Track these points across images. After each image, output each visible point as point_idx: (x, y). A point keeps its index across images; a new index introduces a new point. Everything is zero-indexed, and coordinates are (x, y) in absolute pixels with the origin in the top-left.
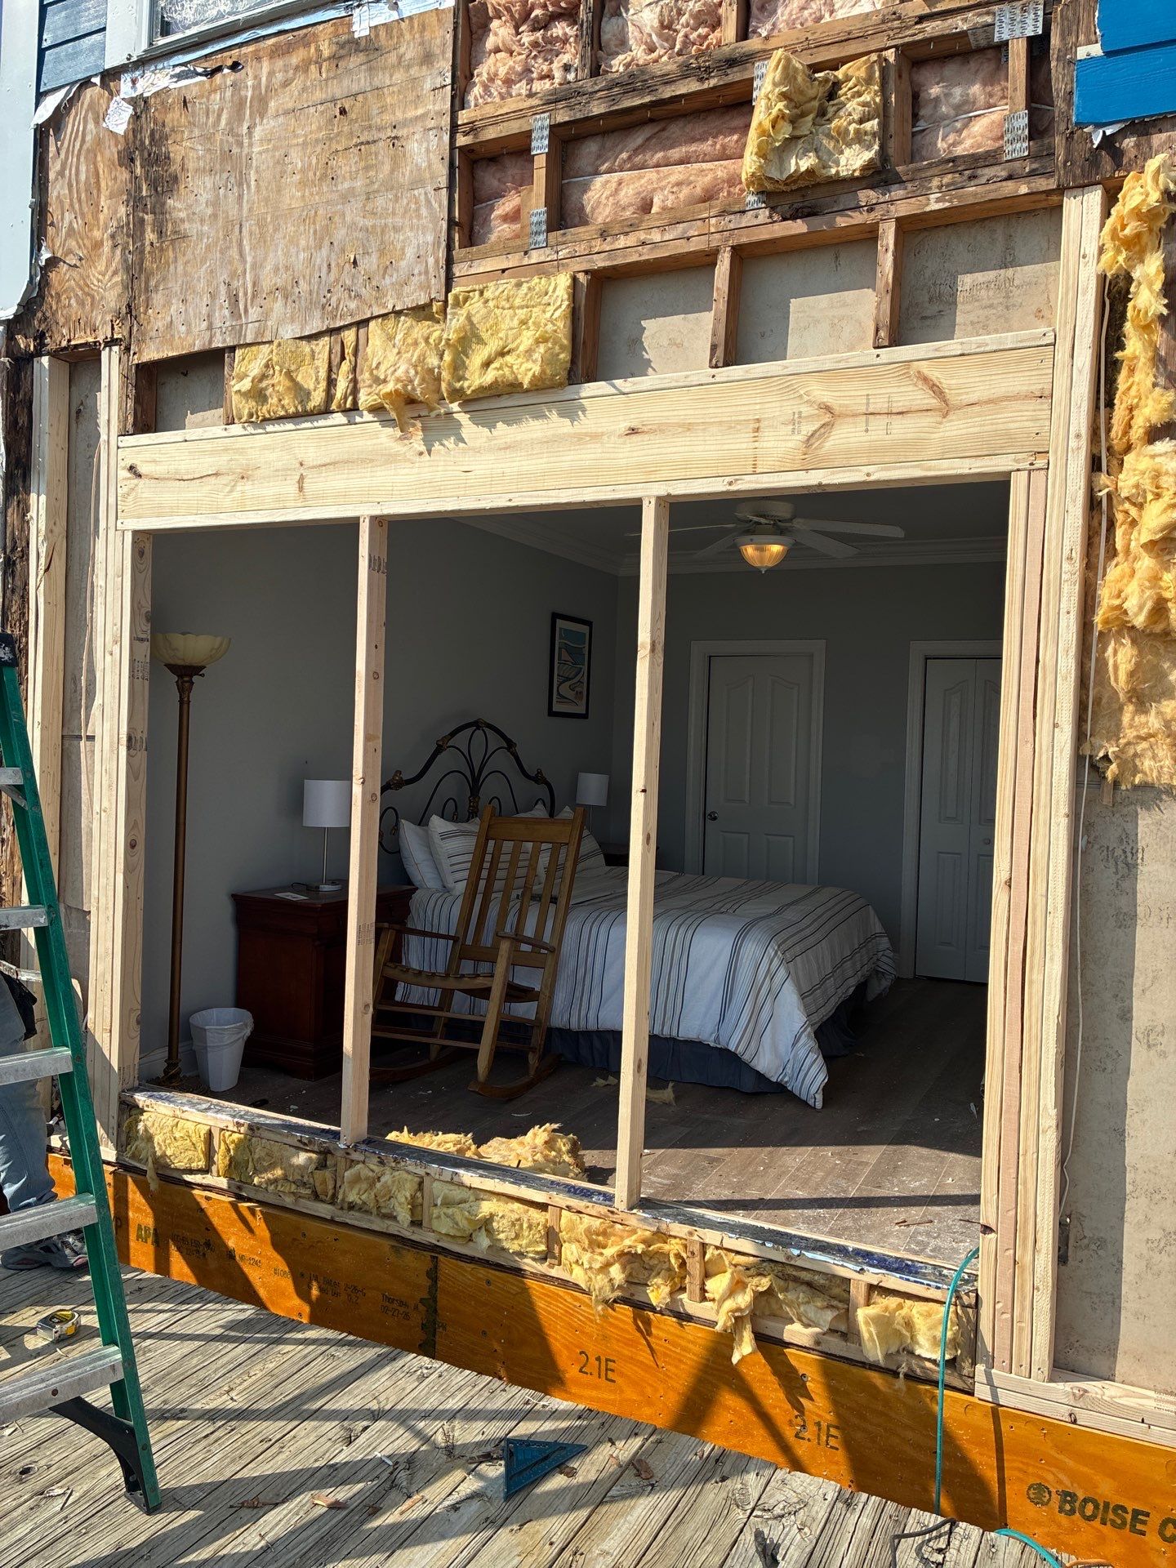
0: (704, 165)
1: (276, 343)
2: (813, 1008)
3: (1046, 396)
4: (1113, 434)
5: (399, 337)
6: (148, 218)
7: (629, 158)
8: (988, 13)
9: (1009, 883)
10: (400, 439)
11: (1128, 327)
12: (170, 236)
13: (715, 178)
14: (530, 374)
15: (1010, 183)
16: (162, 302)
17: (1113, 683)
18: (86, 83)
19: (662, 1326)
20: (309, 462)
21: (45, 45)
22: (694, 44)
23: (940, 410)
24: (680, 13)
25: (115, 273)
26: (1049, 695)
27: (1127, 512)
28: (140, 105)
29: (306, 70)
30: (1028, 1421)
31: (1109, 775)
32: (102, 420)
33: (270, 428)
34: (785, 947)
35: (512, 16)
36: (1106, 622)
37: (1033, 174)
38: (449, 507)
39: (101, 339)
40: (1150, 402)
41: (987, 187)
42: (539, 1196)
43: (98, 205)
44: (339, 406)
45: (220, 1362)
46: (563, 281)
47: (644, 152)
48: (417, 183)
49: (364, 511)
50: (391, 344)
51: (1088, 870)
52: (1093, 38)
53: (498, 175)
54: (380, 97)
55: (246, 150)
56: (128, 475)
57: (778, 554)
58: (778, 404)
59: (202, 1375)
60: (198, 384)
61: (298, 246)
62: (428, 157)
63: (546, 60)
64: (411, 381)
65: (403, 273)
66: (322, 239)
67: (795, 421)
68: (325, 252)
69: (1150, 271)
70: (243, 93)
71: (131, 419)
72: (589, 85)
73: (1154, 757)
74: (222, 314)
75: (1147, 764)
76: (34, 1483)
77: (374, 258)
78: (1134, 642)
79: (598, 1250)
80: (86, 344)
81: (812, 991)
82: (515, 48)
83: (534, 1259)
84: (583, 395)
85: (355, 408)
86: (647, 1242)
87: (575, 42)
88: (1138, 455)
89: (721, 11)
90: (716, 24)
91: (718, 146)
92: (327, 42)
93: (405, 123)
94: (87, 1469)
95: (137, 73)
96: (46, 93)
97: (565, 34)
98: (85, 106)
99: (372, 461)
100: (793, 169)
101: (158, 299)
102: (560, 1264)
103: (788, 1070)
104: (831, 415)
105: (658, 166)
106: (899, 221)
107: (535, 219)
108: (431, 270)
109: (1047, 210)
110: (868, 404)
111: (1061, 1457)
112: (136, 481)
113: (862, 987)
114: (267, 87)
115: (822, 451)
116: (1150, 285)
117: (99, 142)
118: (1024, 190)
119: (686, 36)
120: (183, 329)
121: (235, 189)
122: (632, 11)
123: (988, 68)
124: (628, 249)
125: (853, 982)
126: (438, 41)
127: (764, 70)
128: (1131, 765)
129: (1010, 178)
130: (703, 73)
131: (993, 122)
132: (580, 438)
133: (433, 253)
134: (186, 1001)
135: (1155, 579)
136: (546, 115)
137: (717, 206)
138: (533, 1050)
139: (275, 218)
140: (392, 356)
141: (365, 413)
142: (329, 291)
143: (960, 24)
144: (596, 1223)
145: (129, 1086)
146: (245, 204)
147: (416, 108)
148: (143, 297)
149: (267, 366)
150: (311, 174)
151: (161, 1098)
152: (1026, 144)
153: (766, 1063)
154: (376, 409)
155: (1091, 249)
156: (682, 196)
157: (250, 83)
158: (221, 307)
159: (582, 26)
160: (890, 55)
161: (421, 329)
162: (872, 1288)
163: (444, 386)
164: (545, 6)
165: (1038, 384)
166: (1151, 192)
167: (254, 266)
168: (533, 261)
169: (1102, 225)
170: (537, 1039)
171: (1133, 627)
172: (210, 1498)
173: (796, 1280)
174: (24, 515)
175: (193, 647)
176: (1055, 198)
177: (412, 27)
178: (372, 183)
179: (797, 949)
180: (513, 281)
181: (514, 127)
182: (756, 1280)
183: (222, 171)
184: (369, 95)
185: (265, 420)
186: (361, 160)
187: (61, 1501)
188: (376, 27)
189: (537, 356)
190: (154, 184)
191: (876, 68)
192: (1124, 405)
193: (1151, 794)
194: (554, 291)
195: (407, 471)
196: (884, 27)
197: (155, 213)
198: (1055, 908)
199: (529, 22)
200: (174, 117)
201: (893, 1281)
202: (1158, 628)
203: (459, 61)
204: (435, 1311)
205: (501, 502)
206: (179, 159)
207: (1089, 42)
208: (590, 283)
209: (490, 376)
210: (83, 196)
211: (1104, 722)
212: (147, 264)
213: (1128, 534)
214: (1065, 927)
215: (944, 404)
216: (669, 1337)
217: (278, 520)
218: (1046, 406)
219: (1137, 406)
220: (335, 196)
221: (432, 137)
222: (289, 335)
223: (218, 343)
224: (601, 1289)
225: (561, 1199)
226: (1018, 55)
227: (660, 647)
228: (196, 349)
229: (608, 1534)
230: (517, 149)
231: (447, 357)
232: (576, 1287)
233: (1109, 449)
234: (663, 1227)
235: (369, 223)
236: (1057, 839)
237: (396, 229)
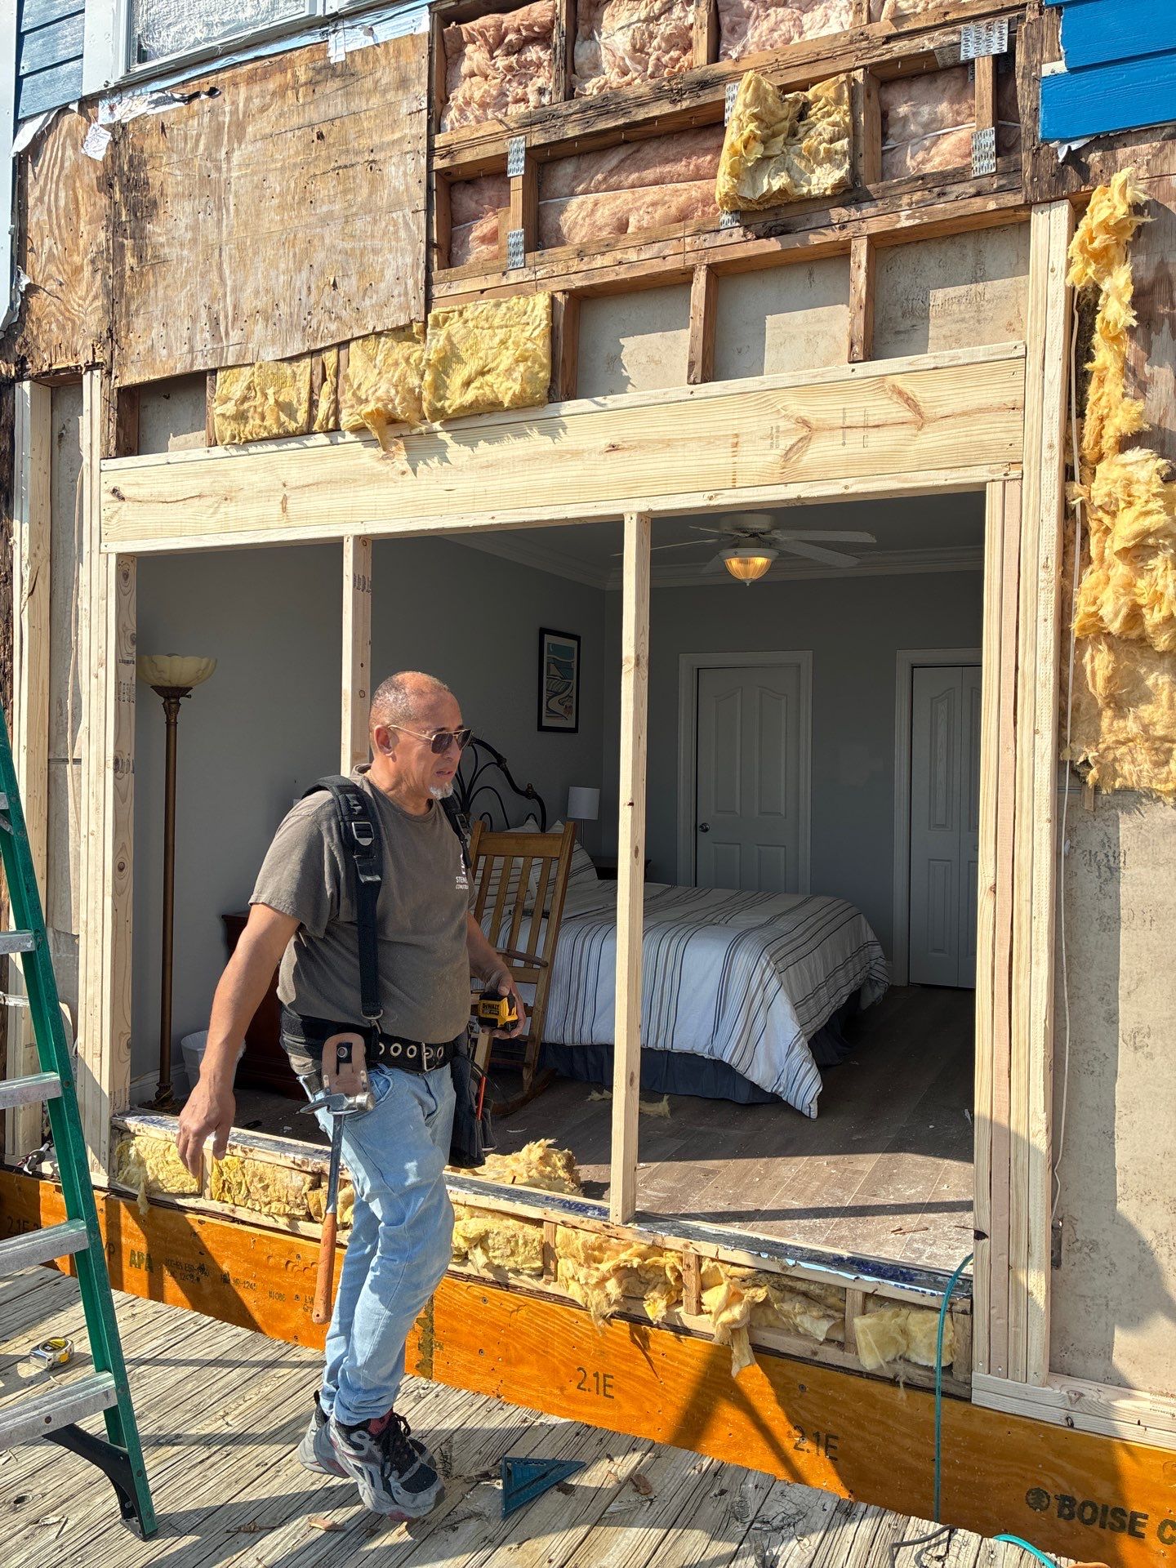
0: (679, 186)
1: (257, 365)
2: (806, 1018)
3: (1019, 408)
4: (1085, 444)
5: (380, 357)
6: (128, 243)
7: (605, 179)
8: (953, 32)
9: (994, 889)
10: (383, 458)
11: (1097, 339)
12: (150, 260)
13: (690, 198)
14: (510, 393)
15: (978, 200)
16: (143, 326)
17: (1091, 689)
18: (64, 110)
19: (659, 1340)
20: (292, 483)
21: (22, 72)
22: (666, 66)
23: (915, 423)
24: (652, 36)
25: (96, 298)
26: (1029, 701)
27: (1100, 521)
28: (119, 132)
29: (283, 96)
30: (1026, 1427)
31: (1090, 780)
32: (84, 443)
33: (252, 449)
34: (777, 957)
35: (486, 40)
36: (1083, 628)
37: (1001, 190)
38: (433, 526)
39: (82, 363)
40: (1120, 413)
41: (956, 204)
42: (534, 1212)
43: (77, 231)
44: (321, 427)
45: (215, 1387)
46: (541, 301)
47: (619, 173)
48: (395, 205)
49: (348, 530)
50: (372, 365)
51: (1071, 875)
52: (1057, 55)
53: (475, 197)
54: (357, 121)
55: (224, 176)
56: (111, 497)
57: (762, 566)
58: (756, 419)
59: (196, 1400)
60: (180, 407)
61: (277, 268)
62: (405, 180)
63: (520, 84)
64: (392, 401)
65: (383, 295)
66: (301, 262)
67: (773, 436)
68: (304, 274)
69: (1118, 284)
70: (220, 119)
71: (113, 442)
72: (563, 108)
73: (1133, 762)
74: (203, 337)
75: (1126, 768)
76: (28, 1512)
77: (354, 280)
78: (1110, 648)
79: (597, 1265)
80: (67, 369)
81: (805, 1000)
82: (489, 72)
83: (530, 1276)
84: (563, 412)
85: (337, 428)
86: (643, 1256)
87: (549, 66)
88: (1110, 464)
89: (692, 34)
90: (687, 47)
91: (692, 167)
92: (303, 68)
93: (382, 147)
94: (82, 1496)
95: (115, 100)
96: (24, 120)
97: (539, 58)
98: (64, 132)
99: (355, 481)
100: (765, 190)
101: (139, 323)
102: (556, 1280)
103: (783, 1080)
104: (808, 429)
105: (633, 186)
106: (870, 237)
107: (512, 240)
108: (410, 292)
109: (1015, 224)
110: (844, 418)
111: (1058, 1461)
112: (120, 504)
113: (855, 996)
114: (245, 113)
115: (801, 464)
116: (1119, 298)
117: (77, 168)
118: (992, 206)
119: (658, 59)
120: (164, 352)
121: (215, 214)
122: (604, 35)
123: (955, 86)
124: (605, 268)
125: (846, 991)
126: (414, 66)
127: (735, 92)
128: (1110, 770)
129: (978, 194)
130: (676, 95)
131: (961, 140)
132: (561, 455)
133: (413, 274)
134: (176, 1025)
135: (1129, 586)
136: (522, 138)
137: (692, 224)
138: (528, 1065)
139: (255, 242)
140: (373, 377)
141: (347, 433)
142: (309, 313)
143: (926, 43)
144: (592, 1238)
145: (121, 1110)
146: (224, 228)
147: (393, 132)
148: (124, 321)
149: (249, 388)
150: (289, 198)
151: (153, 1122)
152: (993, 161)
153: (760, 1074)
154: (359, 430)
155: (1060, 262)
156: (657, 216)
157: (227, 109)
158: (202, 330)
159: (555, 49)
160: (859, 75)
161: (402, 349)
162: (867, 1296)
163: (425, 405)
164: (518, 31)
165: (1011, 396)
166: (1119, 206)
167: (234, 290)
168: (512, 281)
169: (1070, 238)
170: (531, 1055)
171: (1109, 633)
172: (206, 1523)
173: (792, 1290)
174: (7, 540)
175: (180, 668)
176: (1023, 213)
177: (387, 52)
178: (351, 206)
179: (790, 959)
180: (492, 301)
181: (490, 150)
182: (752, 1292)
183: (201, 196)
184: (346, 120)
185: (247, 441)
186: (339, 183)
187: (56, 1529)
188: (352, 52)
189: (517, 375)
190: (133, 210)
191: (845, 88)
192: (1095, 416)
193: (1132, 797)
194: (533, 311)
195: (390, 490)
196: (852, 47)
197: (135, 239)
198: (1040, 913)
199: (503, 47)
200: (152, 143)
201: (889, 1288)
202: (1134, 634)
203: (434, 85)
204: (432, 1331)
205: (483, 520)
206: (158, 184)
207: (1054, 60)
208: (568, 302)
209: (470, 396)
210: (63, 221)
211: (1084, 728)
212: (127, 288)
213: (1102, 541)
214: (1050, 932)
215: (919, 417)
216: (667, 1351)
217: (261, 541)
218: (1019, 418)
219: (1108, 416)
220: (313, 220)
221: (409, 161)
222: (271, 357)
223: (199, 366)
224: (597, 1305)
225: (556, 1215)
226: (984, 73)
227: (644, 661)
228: (178, 372)
229: (607, 1550)
230: (495, 170)
231: (428, 377)
232: (573, 1303)
233: (1081, 459)
234: (659, 1240)
235: (348, 245)
236: (1040, 845)
237: (375, 252)
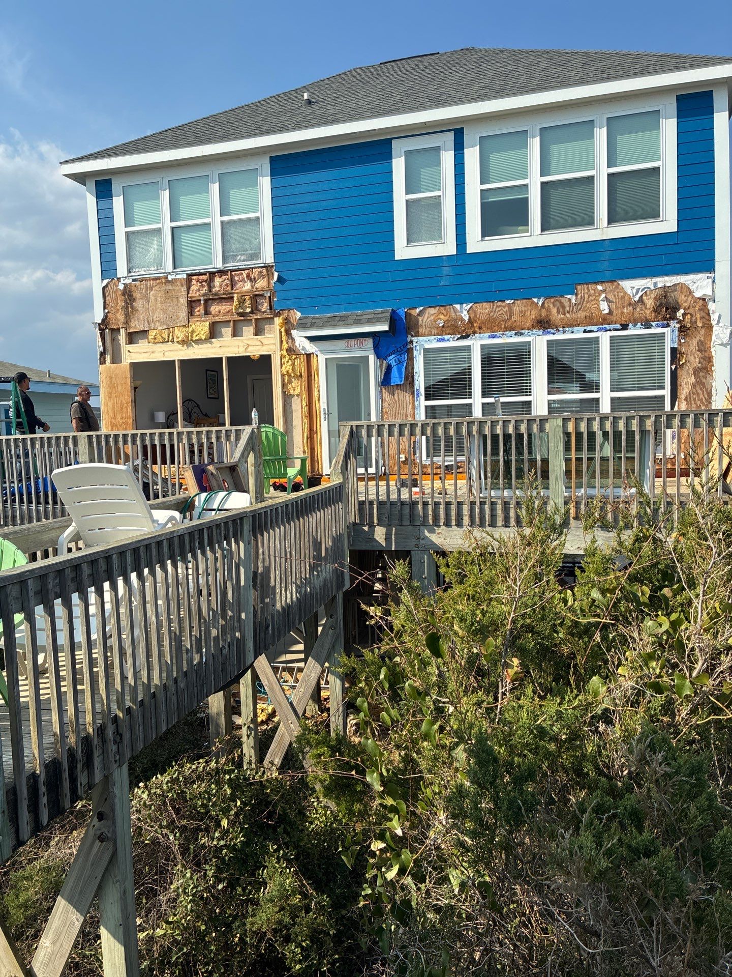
0: (228, 307)
1: (157, 330)
3: (275, 345)
5: (181, 330)
6: (129, 306)
7: (217, 305)
8: (264, 292)
9: (276, 409)
10: (182, 347)
11: (282, 336)
12: (135, 310)
13: (229, 309)
14: (204, 337)
18: (113, 279)
20: (165, 350)
21: (102, 270)
22: (224, 290)
24: (223, 284)
25: (123, 315)
26: (278, 384)
28: (126, 285)
29: (160, 284)
31: (286, 394)
32: (121, 342)
33: (157, 344)
35: (196, 281)
36: (283, 374)
37: (270, 314)
38: (191, 358)
39: (120, 327)
41: (265, 315)
43: (117, 302)
44: (170, 341)
46: (207, 324)
47: (219, 304)
48: (182, 305)
49: (176, 359)
50: (179, 331)
53: (195, 305)
54: (174, 290)
55: (149, 296)
56: (128, 352)
58: (241, 343)
60: (140, 335)
61: (160, 314)
62: (183, 301)
63: (202, 288)
64: (183, 338)
65: (180, 320)
66: (165, 313)
67: (243, 346)
68: (166, 315)
70: (147, 286)
71: (127, 342)
72: (209, 293)
74: (146, 324)
75: (290, 392)
77: (175, 317)
80: (116, 328)
82: (197, 286)
84: (213, 341)
85: (173, 342)
87: (207, 286)
89: (228, 285)
90: (228, 287)
91: (229, 305)
92: (163, 280)
93: (179, 295)
95: (125, 279)
96: (104, 280)
97: (205, 285)
98: (113, 283)
99: (177, 350)
100: (240, 310)
101: (132, 320)
104: (248, 345)
105: (221, 306)
106: (255, 319)
107: (202, 312)
108: (185, 319)
109: (273, 318)
110: (253, 344)
112: (130, 353)
115: (248, 350)
117: (116, 290)
118: (269, 316)
120: (138, 327)
121: (147, 302)
122: (215, 282)
123: (264, 299)
124: (217, 319)
126: (184, 283)
127: (235, 296)
130: (227, 294)
131: (265, 307)
132: (212, 347)
133: (186, 317)
136: (203, 297)
137: (230, 313)
139: (156, 308)
140: (179, 333)
141: (176, 343)
142: (167, 322)
143: (261, 293)
146: (149, 305)
147: (180, 293)
148: (129, 320)
149: (156, 334)
150: (162, 302)
152: (269, 310)
154: (178, 342)
155: (278, 325)
156: (225, 311)
157: (149, 285)
159: (207, 284)
160: (252, 295)
161: (184, 329)
163: (189, 339)
164: (201, 280)
165: (274, 343)
166: (283, 317)
167: (152, 316)
168: (203, 319)
169: (279, 322)
177: (179, 280)
178: (174, 305)
180: (200, 323)
181: (198, 298)
183: (144, 299)
184: (172, 290)
185: (155, 343)
186: (171, 301)
189: (204, 335)
190: (130, 300)
191: (250, 297)
193: (293, 396)
195: (183, 352)
196: (251, 291)
197: (131, 305)
198: (281, 412)
199: (199, 282)
200: (133, 288)
202: (289, 374)
203: (188, 285)
206: (135, 296)
207: (275, 298)
208: (212, 324)
209: (197, 338)
210: (114, 300)
211: (285, 387)
212: (130, 314)
214: (283, 414)
215: (263, 345)
217: (160, 360)
219: (284, 346)
220: (167, 306)
221: (184, 298)
222: (160, 328)
223: (146, 329)
226: (268, 299)
227: (227, 379)
228: (141, 330)
230: (199, 301)
231: (190, 334)
235: (174, 311)
236: (281, 403)
237: (179, 312)
